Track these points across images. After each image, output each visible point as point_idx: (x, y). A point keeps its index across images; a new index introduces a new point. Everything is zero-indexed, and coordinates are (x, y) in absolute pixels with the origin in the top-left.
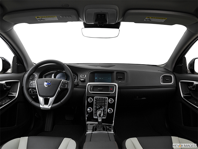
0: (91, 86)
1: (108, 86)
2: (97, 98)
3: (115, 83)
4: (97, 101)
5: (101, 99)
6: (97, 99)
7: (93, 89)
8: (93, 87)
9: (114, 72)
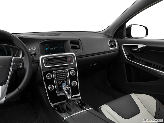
0: (45, 59)
1: (66, 57)
2: (56, 72)
3: (72, 52)
4: (57, 75)
5: (61, 73)
6: (56, 74)
7: (49, 62)
8: (49, 61)
9: (67, 41)
